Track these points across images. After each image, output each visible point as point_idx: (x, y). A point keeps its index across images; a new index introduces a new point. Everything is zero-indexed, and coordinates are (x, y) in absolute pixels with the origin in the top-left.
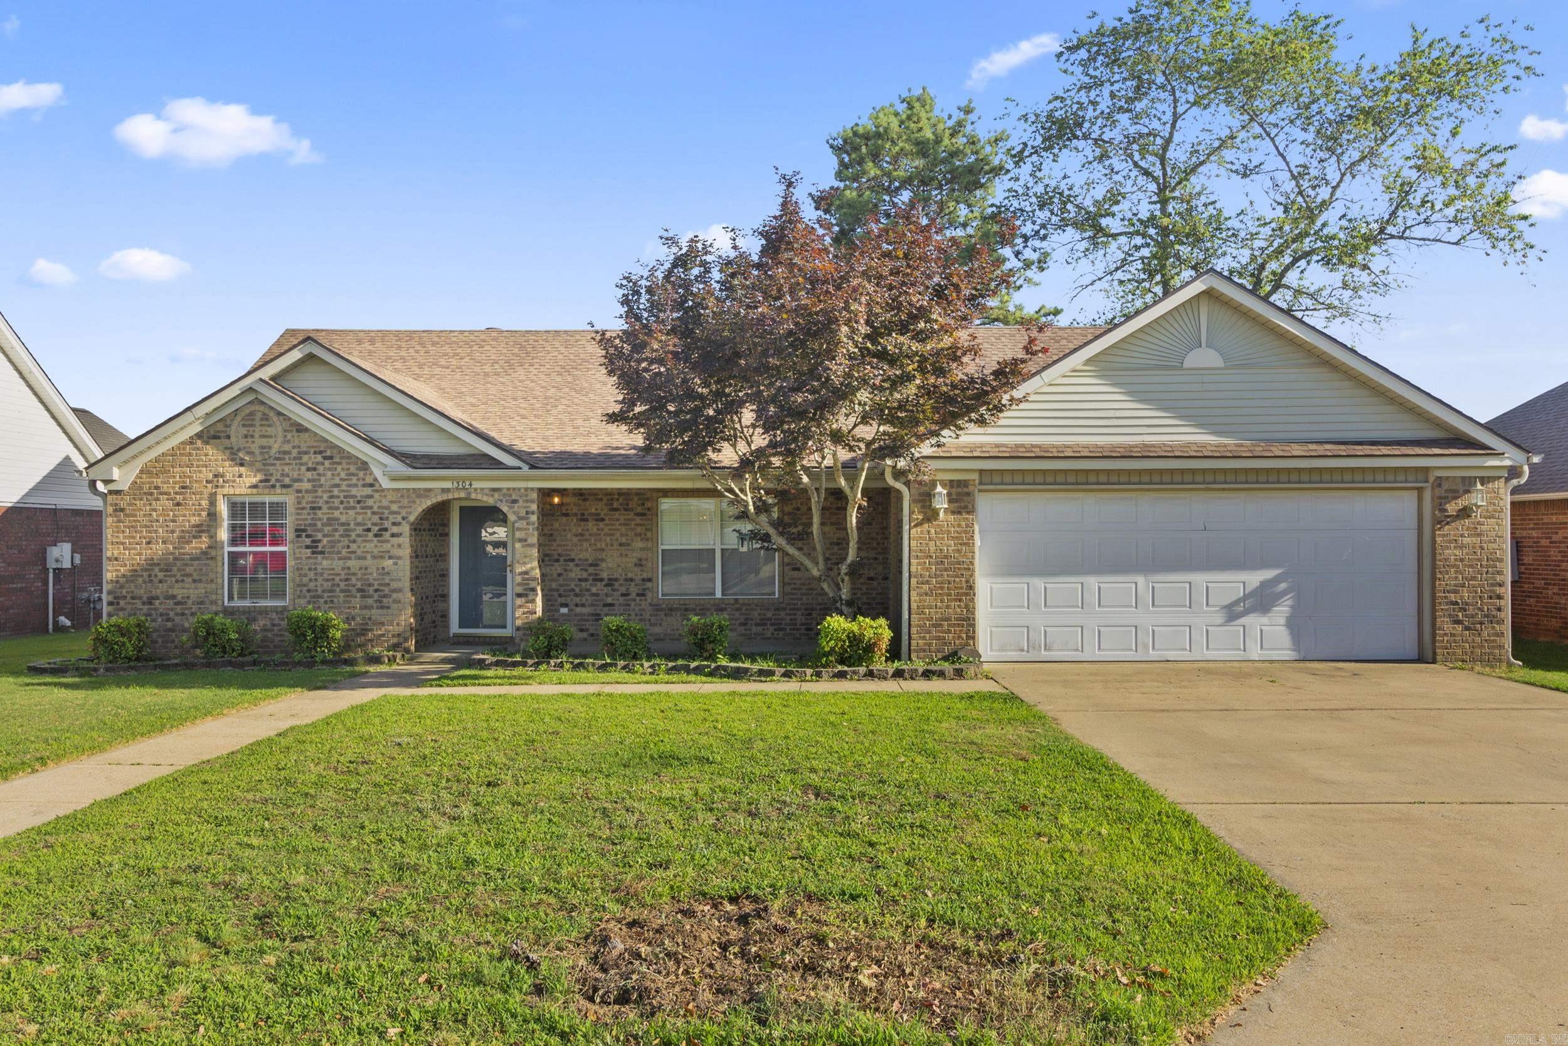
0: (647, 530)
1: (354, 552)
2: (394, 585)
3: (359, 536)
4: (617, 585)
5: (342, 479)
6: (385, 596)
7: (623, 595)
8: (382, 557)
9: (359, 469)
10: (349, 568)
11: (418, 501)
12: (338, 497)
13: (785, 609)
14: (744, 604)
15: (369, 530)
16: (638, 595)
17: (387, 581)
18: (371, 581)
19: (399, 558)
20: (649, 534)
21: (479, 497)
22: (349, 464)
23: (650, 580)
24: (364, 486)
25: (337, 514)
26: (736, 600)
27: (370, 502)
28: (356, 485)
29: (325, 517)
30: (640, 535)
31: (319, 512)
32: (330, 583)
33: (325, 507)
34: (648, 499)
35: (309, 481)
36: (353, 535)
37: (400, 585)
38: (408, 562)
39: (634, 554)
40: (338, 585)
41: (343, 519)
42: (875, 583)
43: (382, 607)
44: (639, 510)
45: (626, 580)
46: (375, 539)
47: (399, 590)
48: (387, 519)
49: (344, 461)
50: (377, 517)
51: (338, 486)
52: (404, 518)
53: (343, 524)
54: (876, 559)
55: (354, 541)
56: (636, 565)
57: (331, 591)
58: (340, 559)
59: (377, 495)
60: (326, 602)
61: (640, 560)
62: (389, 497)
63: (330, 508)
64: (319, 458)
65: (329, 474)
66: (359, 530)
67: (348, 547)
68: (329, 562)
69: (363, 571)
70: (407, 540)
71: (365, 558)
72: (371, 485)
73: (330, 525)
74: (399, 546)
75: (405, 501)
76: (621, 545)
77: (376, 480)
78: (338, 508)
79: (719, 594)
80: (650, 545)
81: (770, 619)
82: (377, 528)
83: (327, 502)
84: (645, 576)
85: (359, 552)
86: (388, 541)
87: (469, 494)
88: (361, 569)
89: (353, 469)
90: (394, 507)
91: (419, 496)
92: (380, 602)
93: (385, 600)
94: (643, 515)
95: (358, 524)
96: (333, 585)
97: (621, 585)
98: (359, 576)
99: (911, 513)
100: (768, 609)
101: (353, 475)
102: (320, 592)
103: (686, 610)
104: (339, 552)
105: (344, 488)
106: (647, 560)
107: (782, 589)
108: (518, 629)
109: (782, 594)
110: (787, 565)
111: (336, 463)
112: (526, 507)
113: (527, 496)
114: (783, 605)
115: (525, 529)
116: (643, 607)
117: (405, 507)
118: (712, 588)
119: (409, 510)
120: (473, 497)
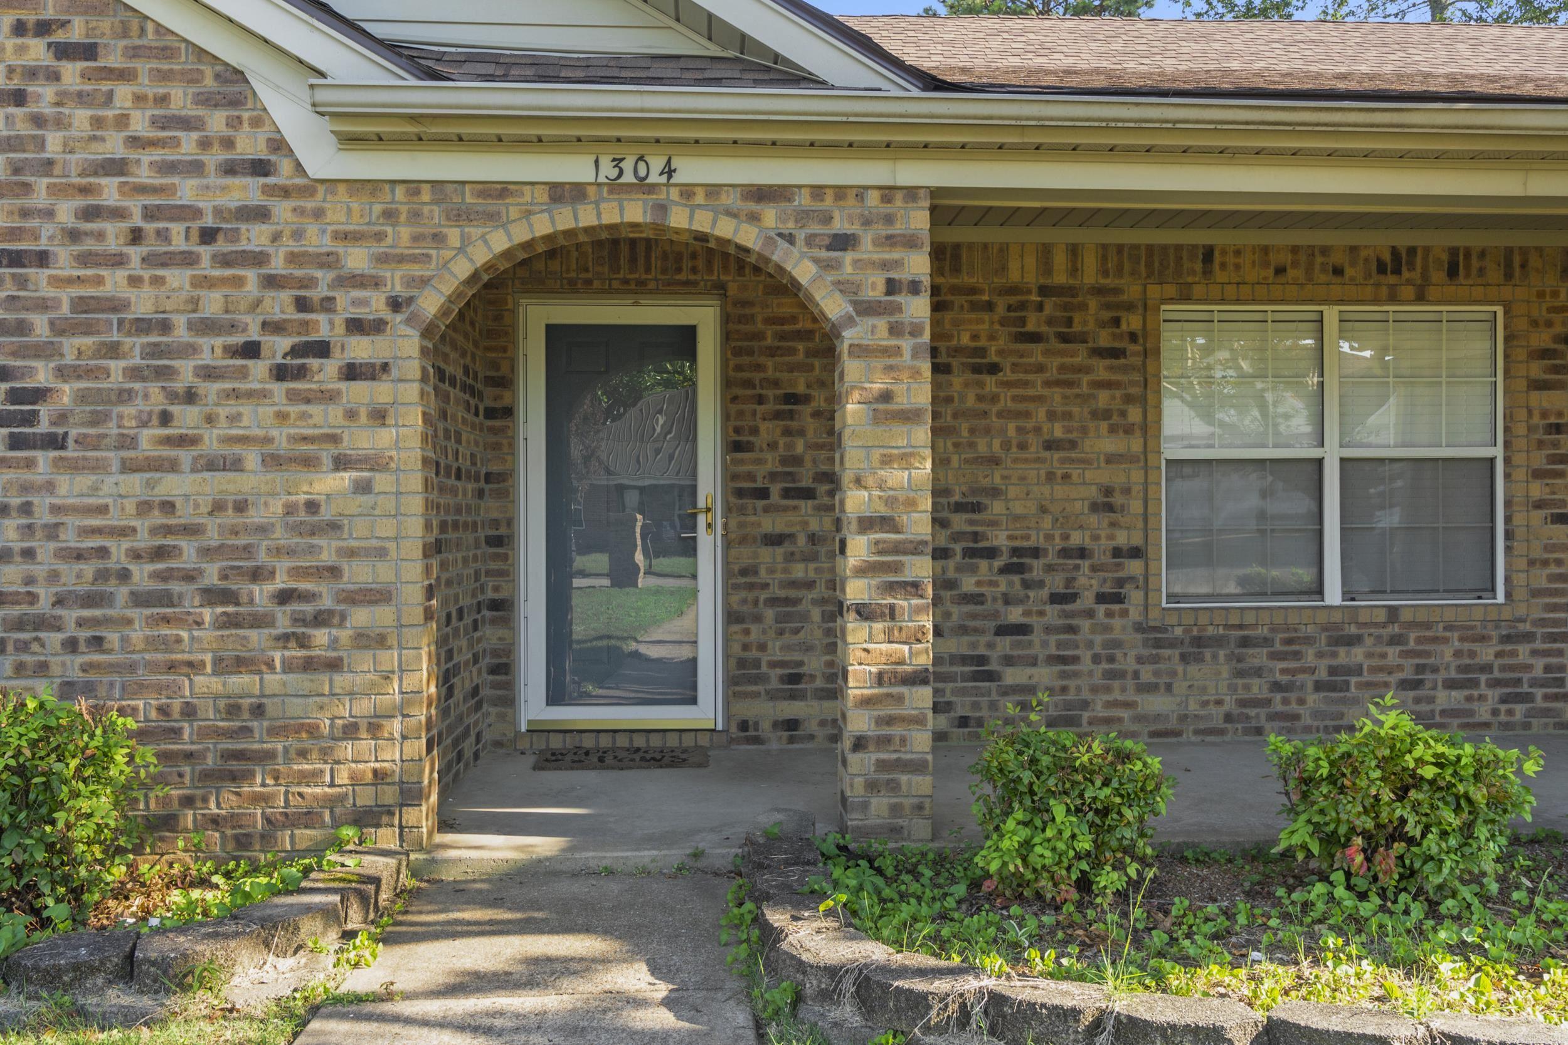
0: (1129, 399)
1: (183, 441)
2: (358, 574)
3: (209, 373)
4: (1037, 568)
5: (134, 141)
6: (321, 619)
7: (1056, 598)
8: (309, 463)
9: (207, 100)
10: (168, 507)
11: (454, 236)
12: (118, 214)
13: (1528, 637)
14: (1413, 625)
15: (251, 350)
16: (1101, 598)
17: (327, 557)
18: (262, 558)
19: (375, 463)
20: (1134, 414)
21: (702, 223)
22: (165, 76)
23: (1136, 553)
24: (230, 169)
25: (114, 282)
26: (1393, 612)
27: (255, 237)
28: (196, 168)
29: (65, 296)
30: (1106, 415)
31: (39, 276)
32: (88, 569)
33: (63, 255)
34: (1130, 307)
36: (186, 371)
37: (384, 573)
38: (415, 481)
39: (1089, 475)
40: (124, 575)
41: (143, 303)
43: (308, 665)
44: (1104, 339)
45: (1065, 553)
46: (279, 389)
47: (378, 596)
48: (327, 305)
49: (143, 67)
50: (286, 296)
51: (116, 167)
52: (395, 305)
53: (142, 326)
55: (190, 397)
56: (1095, 507)
57: (90, 600)
58: (128, 467)
59: (282, 210)
60: (71, 645)
61: (1108, 491)
62: (336, 217)
63: (85, 260)
64: (37, 51)
65: (81, 116)
66: (211, 350)
67: (165, 419)
68: (84, 481)
69: (229, 517)
70: (411, 392)
71: (236, 465)
72: (260, 168)
73: (87, 329)
74: (379, 416)
75: (401, 235)
76: (1051, 445)
77: (279, 145)
78: (118, 261)
79: (1333, 595)
80: (1137, 444)
81: (1486, 668)
82: (284, 343)
83: (74, 236)
84: (1122, 539)
85: (211, 442)
86: (330, 397)
87: (662, 208)
88: (218, 507)
89: (181, 100)
90: (357, 259)
91: (461, 216)
92: (303, 642)
93: (321, 636)
94: (1115, 353)
95: (208, 327)
96: (102, 575)
97: (1050, 568)
98: (213, 537)
100: (1483, 639)
101: (186, 124)
102: (44, 605)
103: (1245, 642)
104: (127, 442)
105: (144, 175)
106: (1127, 491)
107: (1520, 579)
108: (859, 744)
109: (1520, 594)
110: (1539, 505)
111: (109, 73)
112: (885, 265)
113: (889, 219)
114: (1527, 627)
115: (886, 351)
116: (1116, 634)
117: (401, 259)
118: (1306, 575)
119: (417, 270)
120: (678, 219)
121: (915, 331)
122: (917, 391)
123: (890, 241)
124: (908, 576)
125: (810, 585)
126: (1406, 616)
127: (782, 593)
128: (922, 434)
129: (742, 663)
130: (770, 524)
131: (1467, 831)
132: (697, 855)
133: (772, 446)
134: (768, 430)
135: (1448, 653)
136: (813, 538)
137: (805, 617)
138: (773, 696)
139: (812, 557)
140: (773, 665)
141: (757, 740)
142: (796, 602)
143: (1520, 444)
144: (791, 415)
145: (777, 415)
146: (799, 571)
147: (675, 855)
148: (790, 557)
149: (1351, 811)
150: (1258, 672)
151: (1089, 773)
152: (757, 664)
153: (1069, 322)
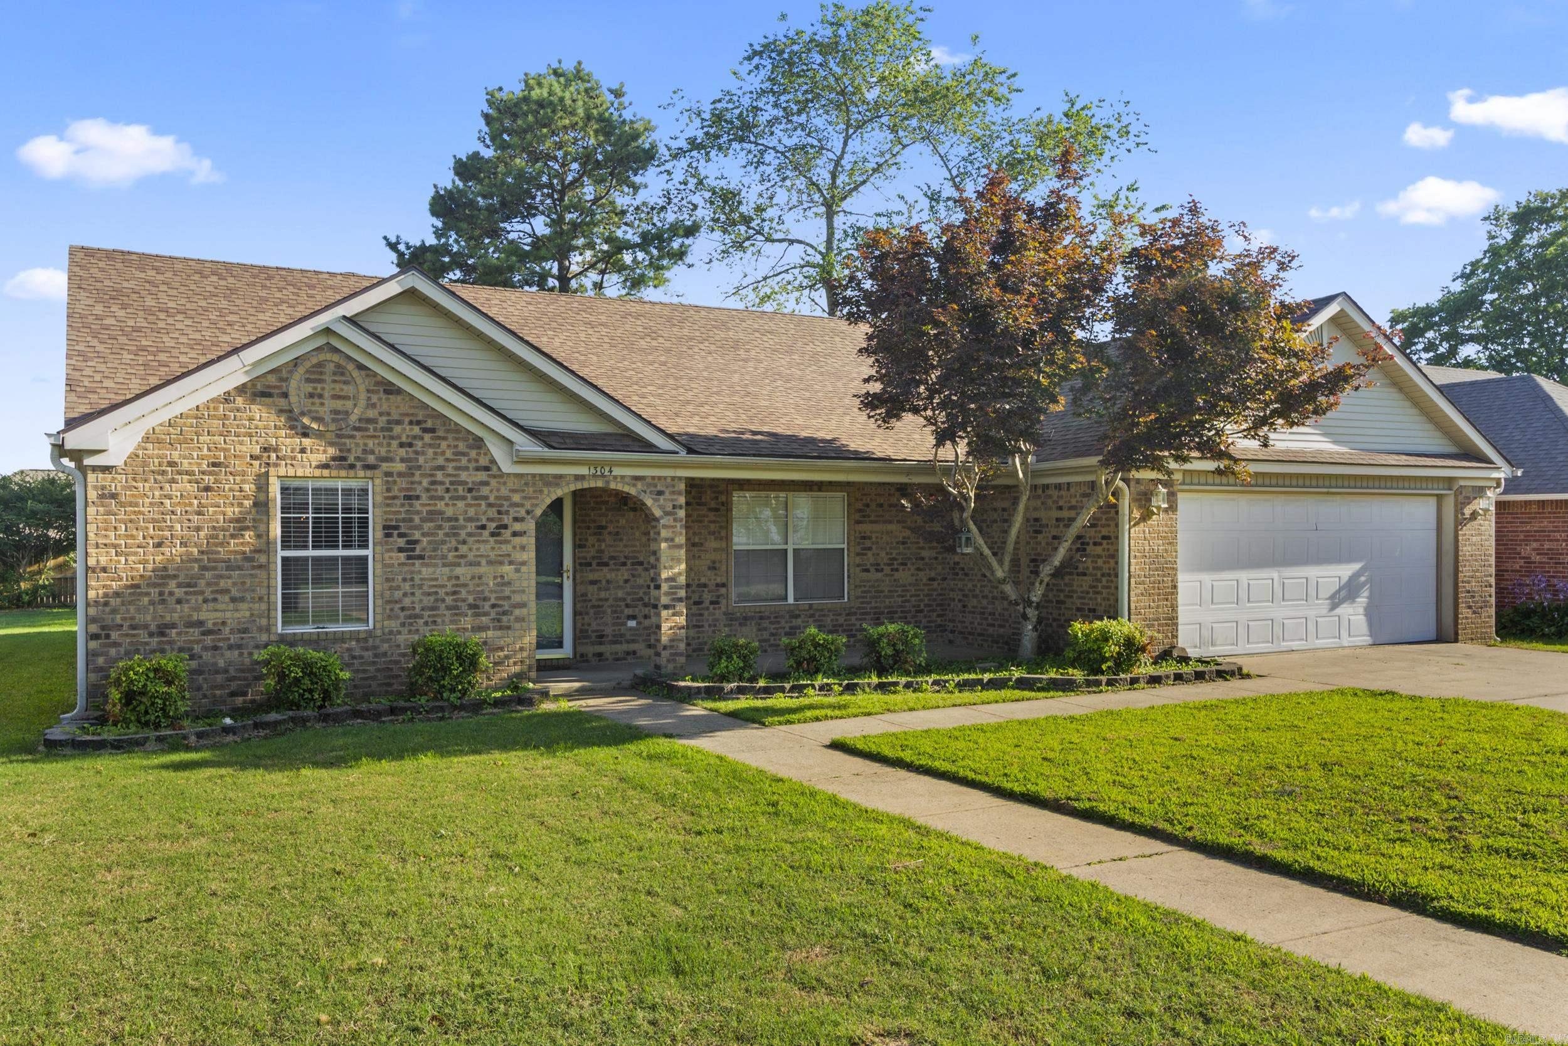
0: (721, 527)
1: (462, 557)
2: (516, 598)
3: (470, 535)
5: (447, 460)
6: (504, 613)
7: (696, 603)
8: (501, 563)
9: (470, 447)
10: (457, 578)
11: (546, 491)
12: (442, 483)
13: (855, 614)
14: (817, 610)
15: (483, 527)
16: (712, 603)
17: (507, 593)
18: (487, 594)
19: (524, 563)
20: (723, 533)
21: (620, 487)
22: (457, 439)
23: (724, 585)
24: (477, 469)
25: (440, 505)
26: (811, 605)
27: (485, 491)
28: (466, 469)
29: (425, 510)
30: (714, 533)
31: (417, 503)
32: (432, 598)
33: (424, 496)
34: (721, 493)
35: (402, 460)
36: (463, 533)
37: (525, 598)
38: (533, 569)
39: (707, 556)
40: (443, 600)
41: (449, 512)
42: (935, 583)
43: (501, 628)
44: (713, 505)
45: (699, 586)
46: (492, 539)
47: (523, 605)
48: (507, 513)
49: (450, 436)
50: (494, 509)
51: (441, 468)
52: (528, 512)
53: (450, 519)
54: (936, 558)
55: (464, 542)
56: (709, 568)
57: (433, 609)
58: (444, 565)
59: (493, 482)
60: (426, 623)
61: (714, 562)
62: (510, 485)
63: (431, 498)
64: (416, 430)
65: (430, 451)
66: (471, 527)
67: (456, 549)
68: (431, 570)
69: (477, 581)
70: (533, 541)
71: (479, 564)
72: (487, 469)
73: (432, 520)
74: (523, 548)
75: (530, 491)
77: (493, 461)
78: (442, 498)
79: (791, 600)
80: (724, 545)
81: (841, 625)
82: (494, 525)
83: (428, 490)
84: (719, 580)
85: (471, 556)
86: (507, 542)
87: (608, 482)
88: (473, 578)
89: (462, 446)
90: (516, 498)
91: (548, 484)
92: (499, 621)
93: (505, 618)
94: (717, 510)
95: (470, 520)
96: (436, 600)
98: (471, 588)
99: (1131, 512)
100: (840, 615)
101: (464, 454)
102: (417, 611)
103: (761, 618)
104: (444, 557)
105: (450, 471)
106: (720, 562)
107: (852, 593)
108: (665, 648)
109: (852, 598)
110: (858, 565)
111: (439, 438)
112: (672, 500)
113: (674, 486)
114: (853, 610)
115: (672, 527)
116: (717, 616)
117: (530, 498)
118: (782, 592)
119: (534, 501)
120: (613, 486)
121: (681, 520)
122: (681, 539)
123: (673, 493)
124: (679, 596)
125: (607, 600)
126: (815, 607)
127: (596, 603)
128: (683, 552)
129: (581, 631)
130: (592, 576)
131: (830, 657)
132: (619, 684)
133: (593, 546)
134: (592, 540)
135: (829, 620)
136: (608, 582)
137: (604, 612)
138: (593, 644)
139: (607, 589)
140: (593, 631)
141: (587, 661)
142: (602, 606)
143: (852, 543)
144: (600, 534)
145: (595, 534)
146: (603, 595)
147: (613, 684)
148: (600, 589)
149: (804, 653)
150: (765, 629)
151: (742, 646)
152: (587, 631)
153: (700, 498)
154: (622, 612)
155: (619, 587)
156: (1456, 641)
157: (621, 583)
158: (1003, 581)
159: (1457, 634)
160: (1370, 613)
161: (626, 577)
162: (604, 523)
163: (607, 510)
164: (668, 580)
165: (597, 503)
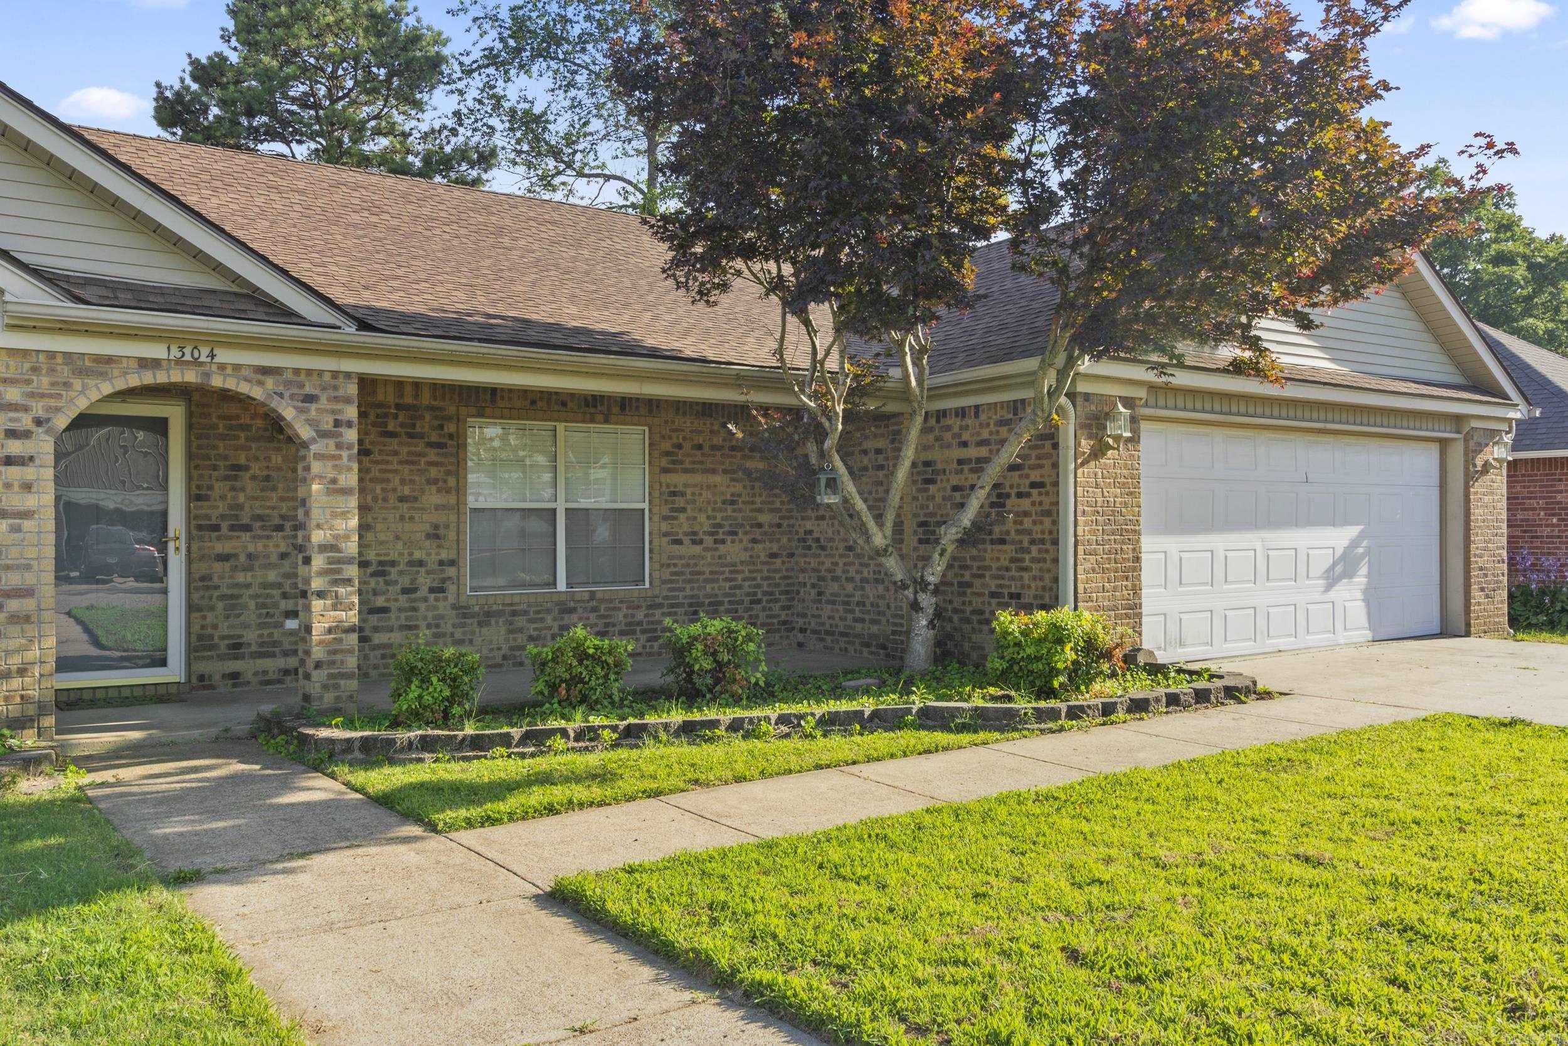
0: (448, 473)
2: (11, 580)
4: (394, 572)
7: (405, 591)
11: (77, 384)
13: (660, 606)
14: (603, 600)
16: (432, 590)
19: (27, 514)
20: (452, 481)
21: (231, 384)
23: (452, 563)
26: (593, 593)
30: (435, 481)
34: (449, 419)
37: (29, 579)
38: (51, 526)
39: (425, 517)
42: (778, 561)
44: (434, 437)
45: (411, 563)
47: (25, 593)
52: (38, 422)
54: (779, 526)
56: (428, 536)
61: (436, 527)
70: (49, 473)
74: (27, 487)
75: (44, 382)
76: (402, 499)
79: (562, 586)
80: (453, 500)
81: (640, 623)
84: (444, 555)
87: (207, 375)
90: (13, 395)
91: (81, 372)
94: (440, 445)
97: (401, 573)
99: (1077, 444)
100: (638, 607)
103: (514, 613)
106: (447, 527)
107: (656, 574)
108: (318, 665)
109: (657, 583)
110: (666, 534)
112: (333, 412)
113: (336, 388)
114: (660, 600)
115: (334, 457)
116: (440, 612)
117: (43, 396)
118: (548, 574)
119: (53, 403)
120: (217, 382)
121: (350, 447)
122: (350, 479)
123: (336, 399)
124: (345, 575)
125: (248, 586)
126: (599, 596)
127: (229, 592)
128: (353, 502)
129: (200, 637)
130: (220, 548)
131: (606, 677)
132: (226, 730)
133: (223, 497)
134: (219, 487)
135: (621, 615)
136: (250, 556)
137: (245, 607)
138: (221, 657)
139: (251, 568)
140: (223, 638)
141: (211, 687)
142: (238, 597)
143: (656, 502)
144: (236, 478)
145: (227, 478)
146: (241, 578)
147: (214, 731)
148: (234, 569)
149: (561, 671)
150: (520, 630)
151: (448, 661)
152: (211, 637)
153: (414, 426)
154: (276, 605)
155: (269, 566)
156: (1468, 634)
157: (274, 558)
158: (884, 552)
159: (1468, 625)
160: (1371, 597)
161: (283, 549)
162: (243, 461)
163: (247, 439)
164: (323, 548)
165: (231, 428)
